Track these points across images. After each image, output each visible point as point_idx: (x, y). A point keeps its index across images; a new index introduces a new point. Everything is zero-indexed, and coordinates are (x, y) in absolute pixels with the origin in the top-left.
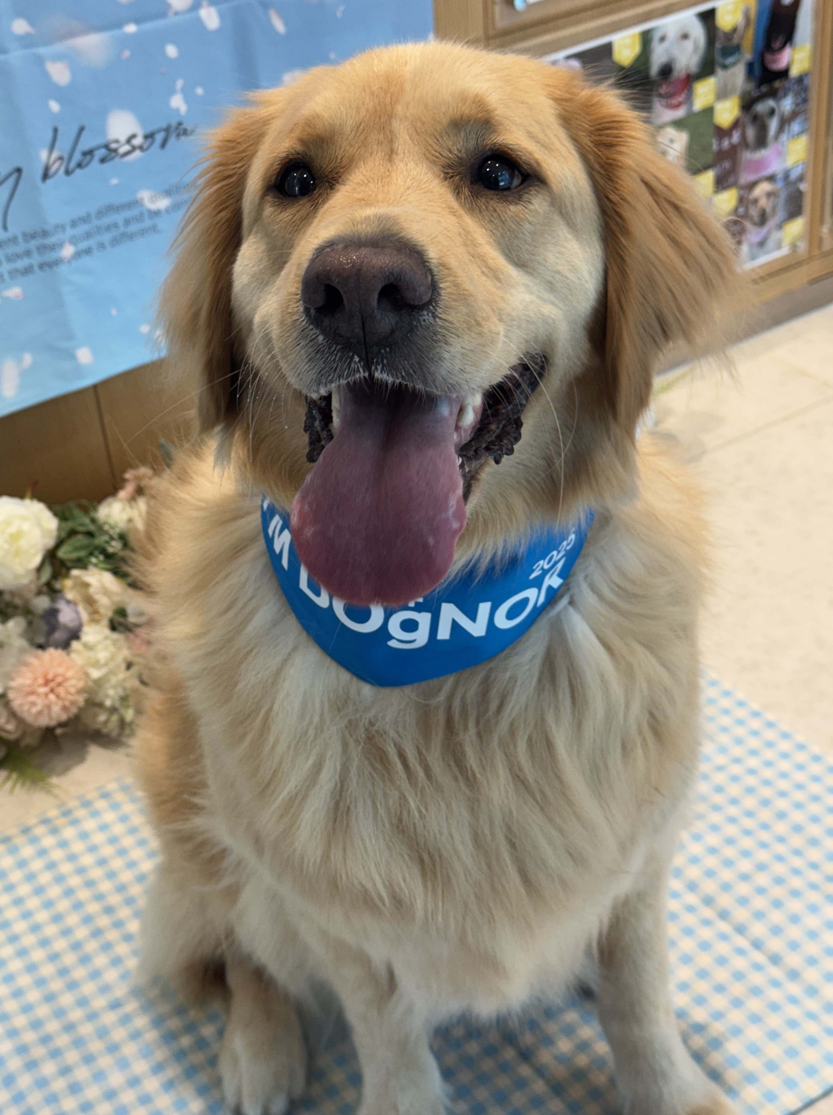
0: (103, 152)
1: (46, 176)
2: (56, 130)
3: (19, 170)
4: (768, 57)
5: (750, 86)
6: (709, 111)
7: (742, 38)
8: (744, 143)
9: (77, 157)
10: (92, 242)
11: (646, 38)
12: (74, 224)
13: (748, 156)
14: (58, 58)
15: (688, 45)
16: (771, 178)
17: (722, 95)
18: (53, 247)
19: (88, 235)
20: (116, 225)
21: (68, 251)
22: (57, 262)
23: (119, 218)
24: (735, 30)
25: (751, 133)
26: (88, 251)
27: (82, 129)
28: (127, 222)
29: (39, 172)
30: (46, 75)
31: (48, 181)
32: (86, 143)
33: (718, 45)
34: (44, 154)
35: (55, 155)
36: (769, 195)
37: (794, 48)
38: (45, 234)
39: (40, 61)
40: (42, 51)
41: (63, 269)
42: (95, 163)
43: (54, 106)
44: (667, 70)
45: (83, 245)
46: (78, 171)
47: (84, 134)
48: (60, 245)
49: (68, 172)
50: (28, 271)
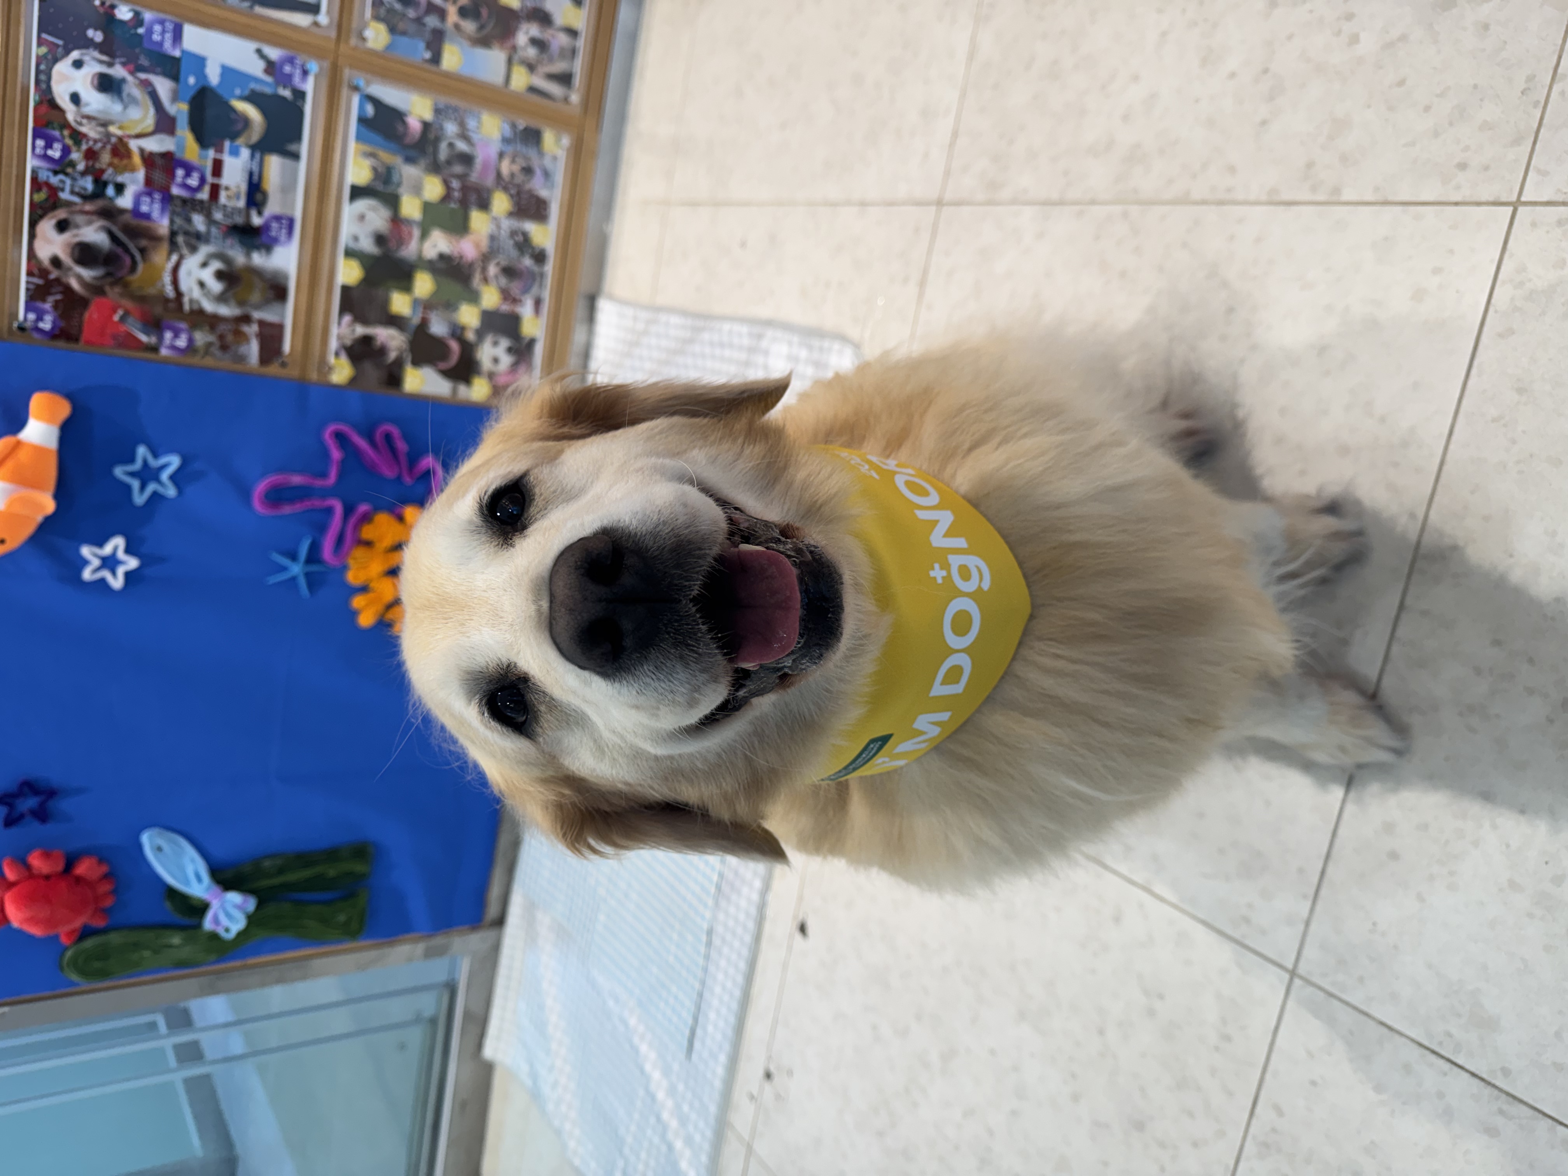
4: (408, 140)
5: (423, 162)
6: (427, 207)
7: (383, 163)
8: (462, 177)
11: (350, 253)
13: (474, 177)
15: (371, 216)
16: (501, 155)
17: (417, 190)
24: (375, 169)
25: (458, 169)
33: (380, 187)
36: (513, 161)
37: (411, 113)
44: (380, 239)
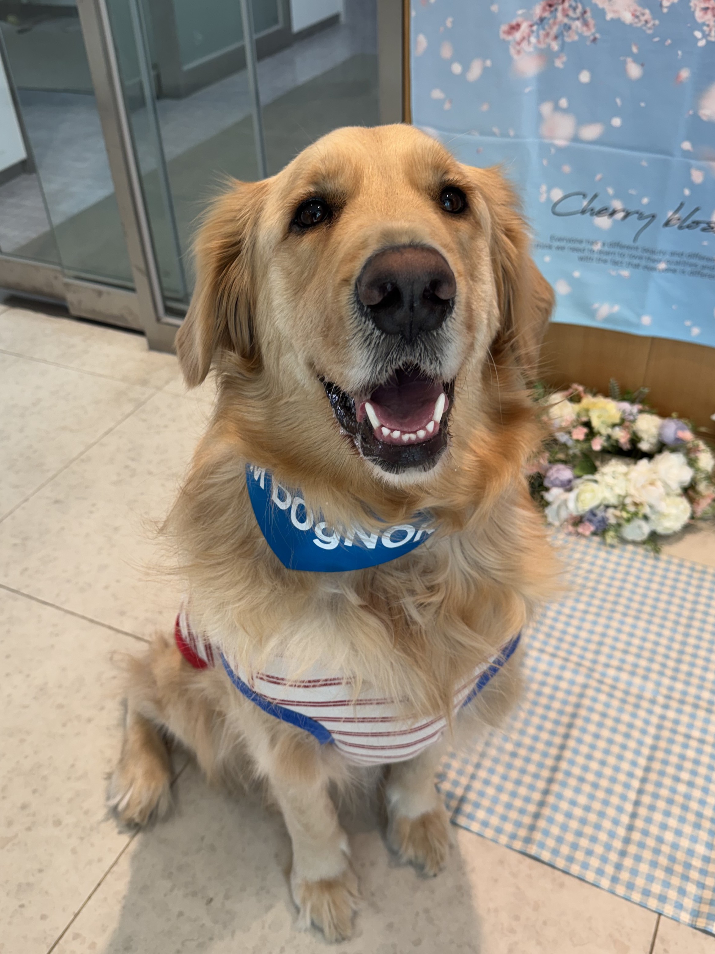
0: (704, 225)
1: (667, 224)
2: (682, 205)
3: (653, 217)
9: (689, 222)
10: (679, 268)
12: (673, 254)
14: (699, 168)
18: (654, 261)
19: (678, 263)
20: (696, 265)
21: (662, 266)
22: (654, 269)
23: (701, 263)
26: (674, 271)
27: (697, 209)
28: (704, 267)
29: (664, 221)
30: (689, 175)
31: (667, 229)
32: (696, 217)
34: (670, 214)
35: (677, 216)
38: (653, 252)
39: (689, 168)
40: (693, 162)
41: (655, 274)
42: (698, 229)
43: (687, 192)
45: (673, 267)
46: (687, 230)
47: (698, 213)
48: (659, 261)
49: (680, 228)
50: (637, 266)
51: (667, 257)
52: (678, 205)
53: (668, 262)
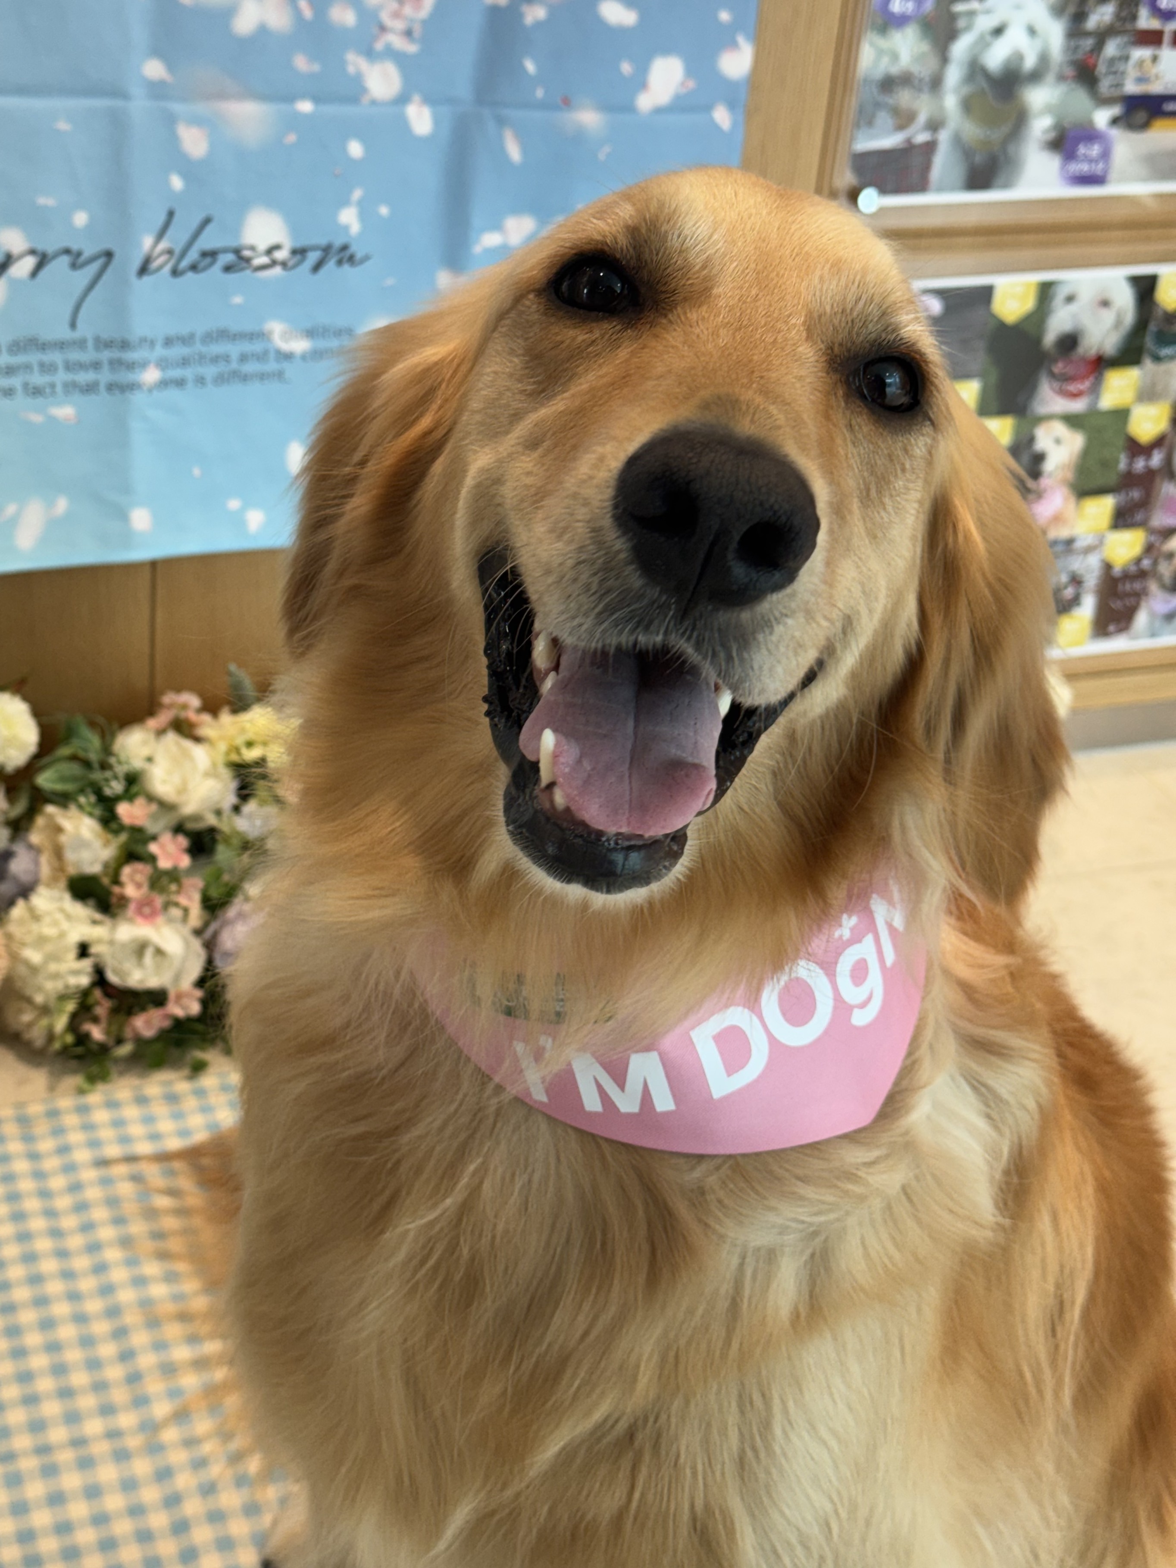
0: (229, 258)
1: (144, 270)
2: (171, 214)
3: (109, 255)
6: (1122, 415)
8: (1168, 471)
9: (193, 255)
10: (188, 373)
12: (168, 342)
13: (1168, 489)
14: (196, 121)
15: (1108, 317)
17: (1147, 395)
18: (131, 366)
19: (185, 362)
20: (227, 358)
21: (151, 376)
22: (133, 387)
23: (234, 349)
26: (180, 383)
27: (207, 221)
28: (243, 358)
29: (137, 264)
30: (174, 139)
31: (146, 279)
32: (208, 241)
33: (1152, 327)
34: (147, 242)
35: (163, 245)
38: (125, 345)
39: (171, 121)
40: (177, 108)
41: (138, 398)
42: (217, 268)
43: (177, 183)
44: (1069, 342)
45: (176, 373)
46: (190, 275)
47: (209, 229)
48: (144, 365)
49: (175, 273)
50: (90, 388)
51: (160, 351)
52: (162, 218)
53: (162, 364)
